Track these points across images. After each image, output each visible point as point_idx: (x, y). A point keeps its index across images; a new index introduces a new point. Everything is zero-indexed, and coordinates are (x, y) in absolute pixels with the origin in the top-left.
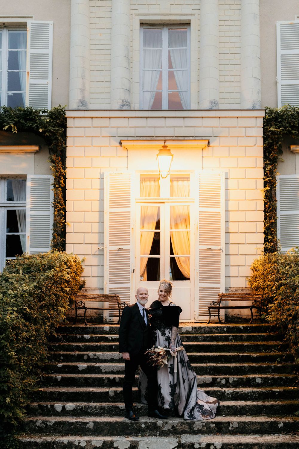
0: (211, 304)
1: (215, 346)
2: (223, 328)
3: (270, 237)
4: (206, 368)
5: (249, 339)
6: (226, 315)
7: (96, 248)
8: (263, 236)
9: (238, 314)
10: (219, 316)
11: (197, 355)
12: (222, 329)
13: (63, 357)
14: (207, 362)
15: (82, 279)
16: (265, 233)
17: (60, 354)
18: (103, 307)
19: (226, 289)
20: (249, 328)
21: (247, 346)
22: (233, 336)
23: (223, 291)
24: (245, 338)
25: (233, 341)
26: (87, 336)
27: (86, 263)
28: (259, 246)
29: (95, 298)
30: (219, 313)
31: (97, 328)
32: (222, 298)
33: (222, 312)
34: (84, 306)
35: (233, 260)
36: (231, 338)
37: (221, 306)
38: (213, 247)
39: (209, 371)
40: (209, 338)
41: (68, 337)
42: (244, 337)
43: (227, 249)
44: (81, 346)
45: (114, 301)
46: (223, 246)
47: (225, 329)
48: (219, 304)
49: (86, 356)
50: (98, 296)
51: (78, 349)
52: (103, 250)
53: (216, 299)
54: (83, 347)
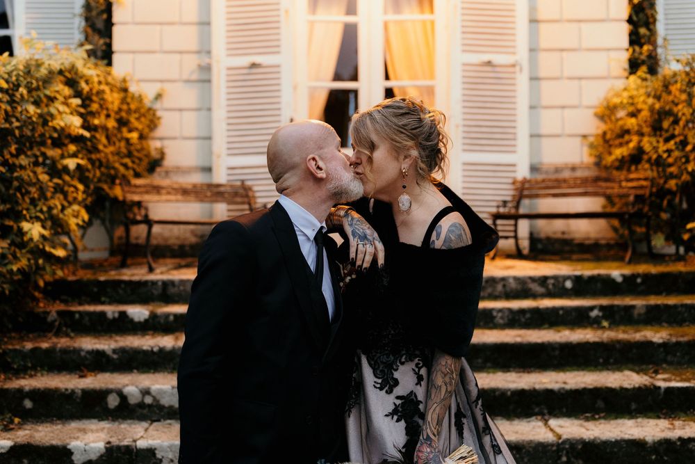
0: (498, 207)
1: (557, 346)
2: (561, 280)
3: (643, 31)
4: (554, 448)
5: (654, 317)
6: (531, 234)
7: (191, 62)
8: (625, 29)
9: (563, 233)
10: (516, 237)
11: (509, 390)
12: (559, 282)
13: (32, 399)
14: (546, 411)
15: (157, 144)
16: (630, 21)
17: (20, 391)
18: (211, 215)
19: (534, 169)
20: (639, 280)
21: (664, 345)
22: (602, 308)
23: (523, 172)
24: (639, 315)
25: (605, 324)
26: (138, 312)
27: (167, 102)
28: (613, 54)
29: (186, 193)
30: (516, 231)
31: (177, 283)
32: (524, 190)
33: (524, 227)
34: (146, 216)
35: (549, 92)
36: (594, 313)
37: (522, 211)
38: (498, 59)
39: (564, 459)
40: (528, 316)
41: (77, 316)
42: (636, 312)
43: (533, 63)
44: (109, 353)
45: (239, 199)
46: (522, 55)
47: (569, 284)
48: (517, 207)
49: (115, 395)
50: (195, 186)
51: (100, 362)
52: (207, 69)
53: (508, 194)
54: (115, 356)
